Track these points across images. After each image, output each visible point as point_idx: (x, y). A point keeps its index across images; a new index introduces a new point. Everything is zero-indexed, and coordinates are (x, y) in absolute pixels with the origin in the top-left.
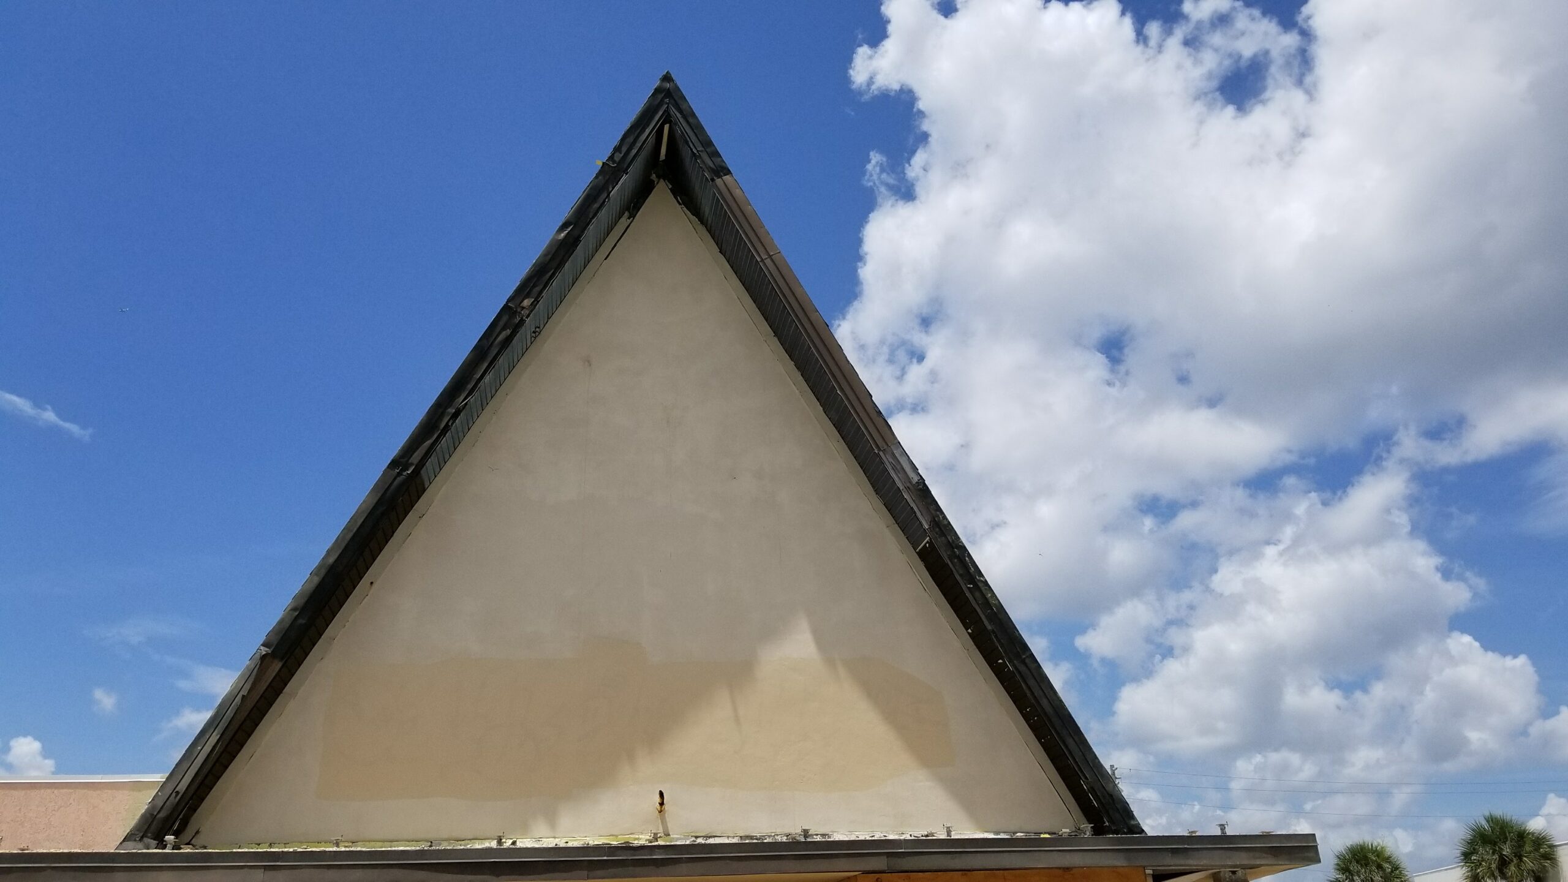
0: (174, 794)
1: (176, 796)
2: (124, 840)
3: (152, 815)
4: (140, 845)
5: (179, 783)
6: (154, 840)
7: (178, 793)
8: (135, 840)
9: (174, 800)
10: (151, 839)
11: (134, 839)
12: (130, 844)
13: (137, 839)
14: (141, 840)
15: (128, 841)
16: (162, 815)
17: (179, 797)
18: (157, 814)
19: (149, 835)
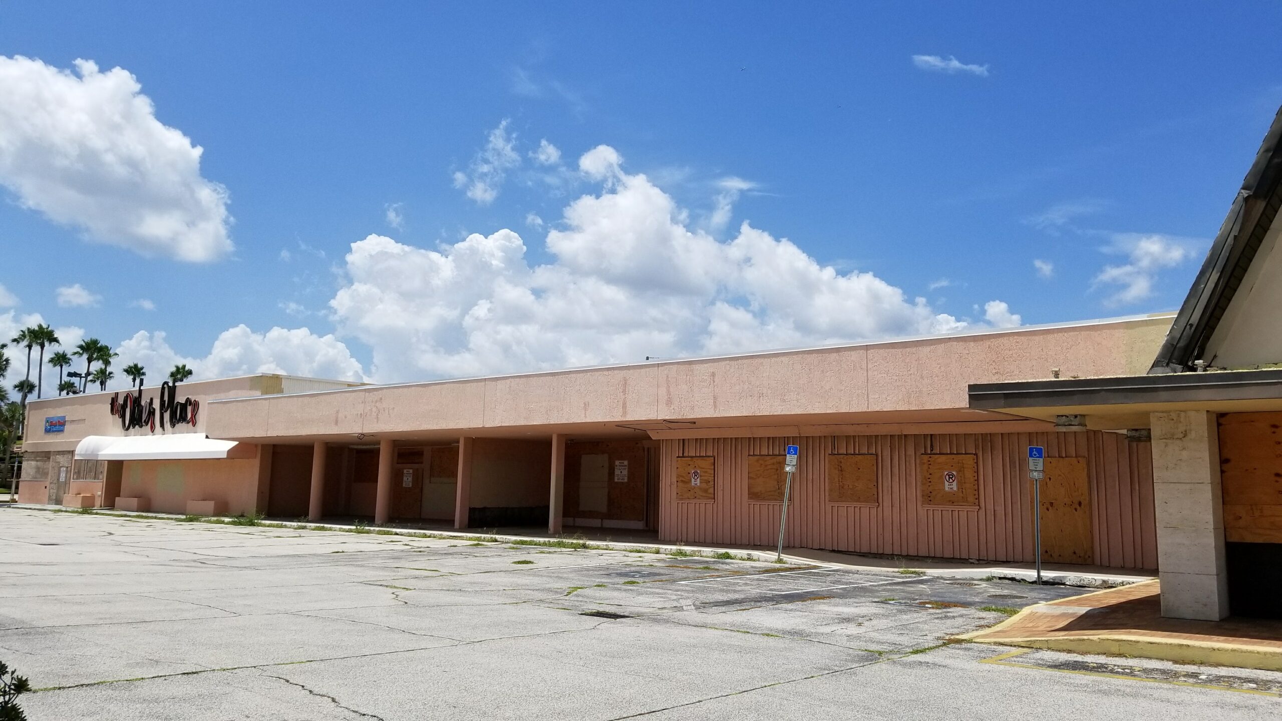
0: (1188, 327)
1: (1191, 328)
2: (1153, 367)
3: (1173, 345)
4: (1168, 369)
5: (1191, 316)
6: (1179, 364)
7: (1191, 325)
8: (1163, 366)
9: (1189, 332)
10: (1176, 364)
11: (1161, 365)
12: (1159, 369)
13: (1164, 365)
14: (1168, 365)
15: (1156, 367)
16: (1182, 344)
17: (1193, 329)
18: (1177, 343)
19: (1174, 361)
